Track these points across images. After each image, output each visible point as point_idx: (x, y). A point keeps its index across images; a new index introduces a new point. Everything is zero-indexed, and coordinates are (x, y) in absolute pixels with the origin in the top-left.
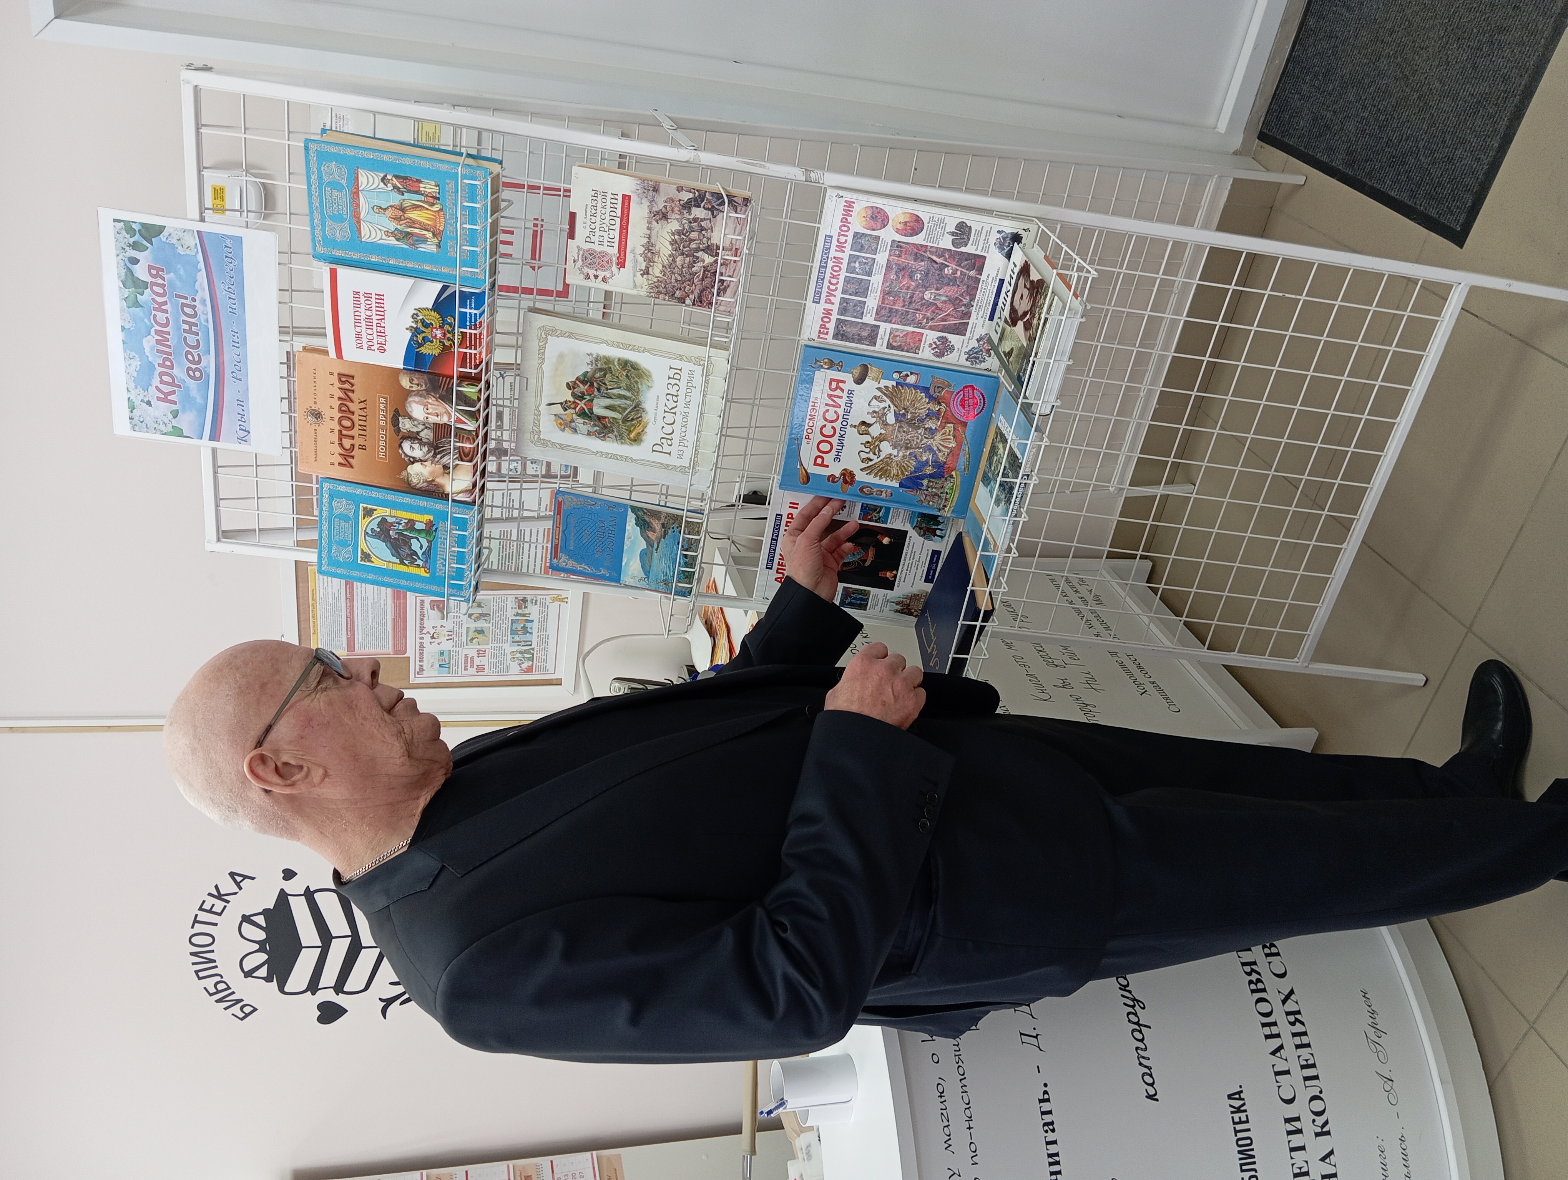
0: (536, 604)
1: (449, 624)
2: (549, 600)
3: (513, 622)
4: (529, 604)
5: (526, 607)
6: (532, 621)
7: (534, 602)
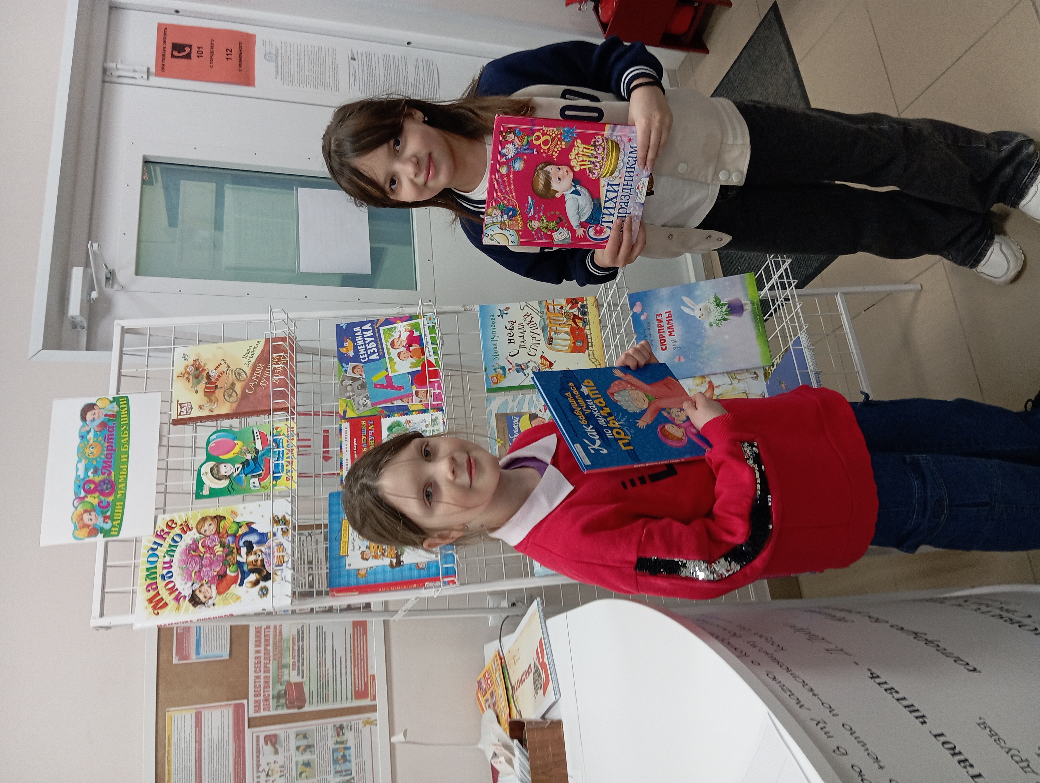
0: (351, 729)
1: (280, 759)
2: (361, 725)
3: (334, 751)
4: (345, 730)
5: (343, 734)
6: (349, 748)
7: (349, 728)
